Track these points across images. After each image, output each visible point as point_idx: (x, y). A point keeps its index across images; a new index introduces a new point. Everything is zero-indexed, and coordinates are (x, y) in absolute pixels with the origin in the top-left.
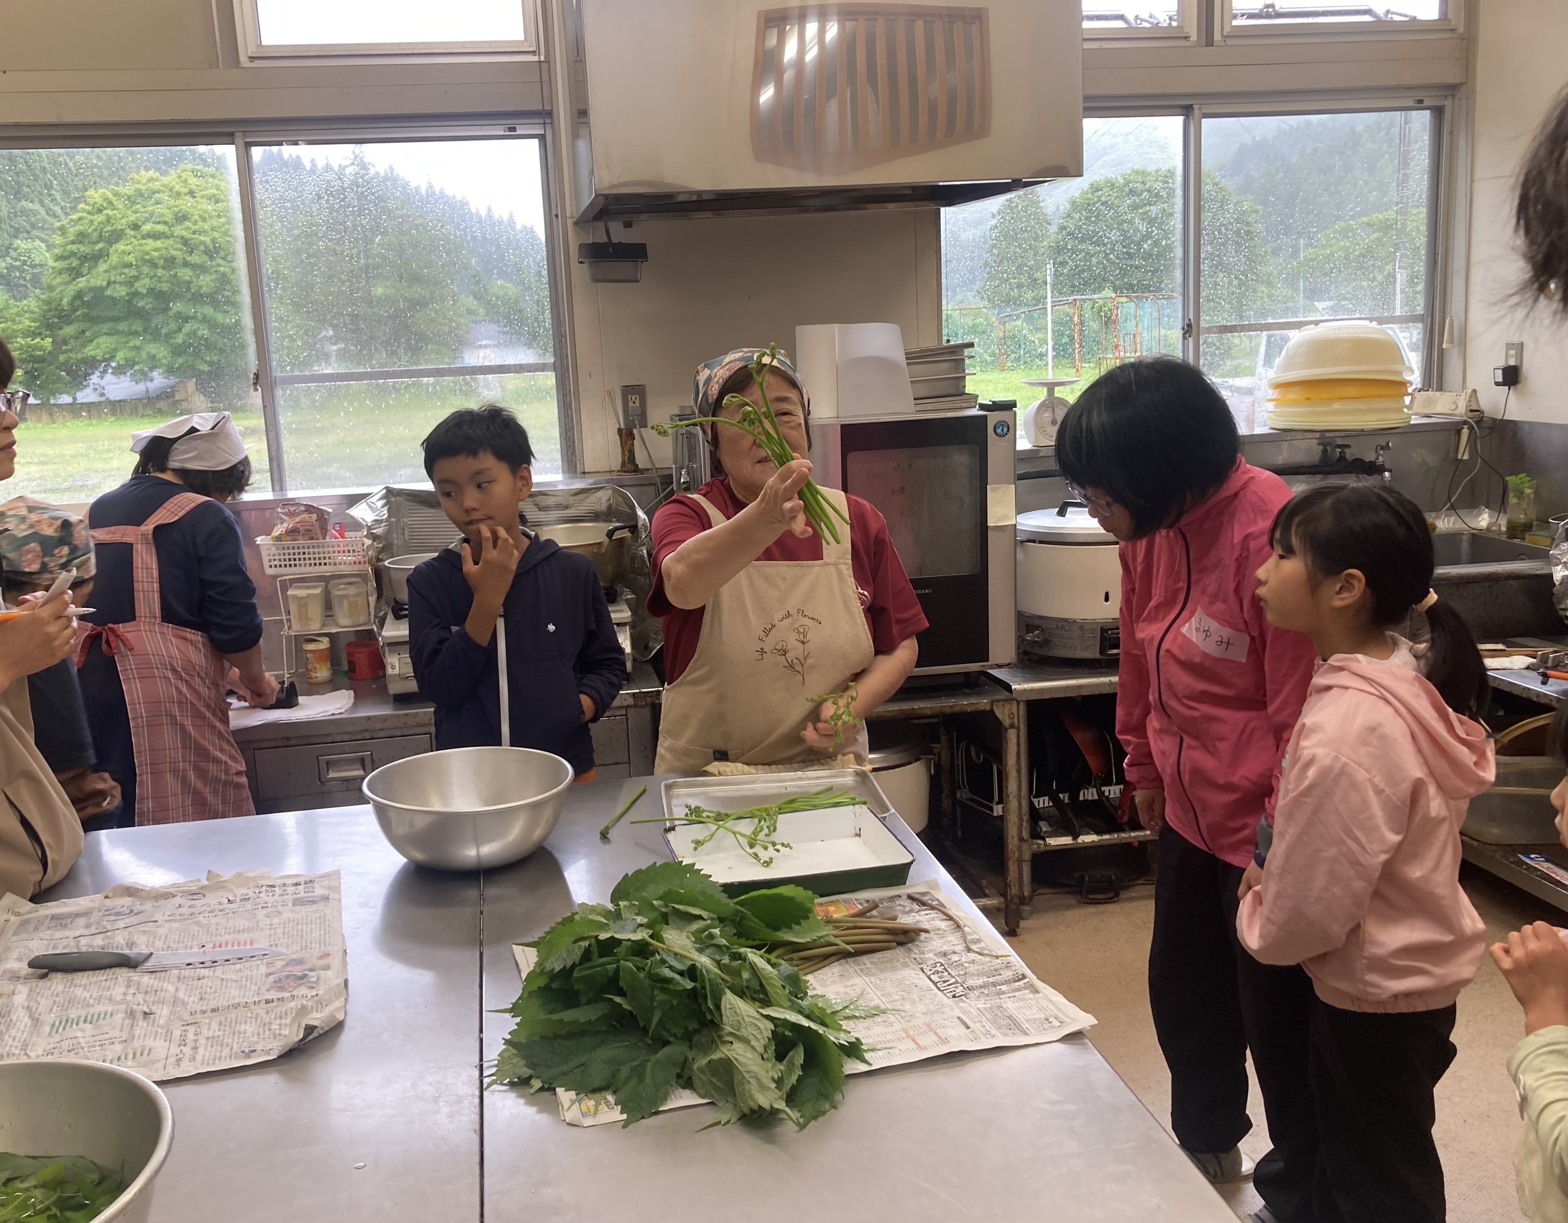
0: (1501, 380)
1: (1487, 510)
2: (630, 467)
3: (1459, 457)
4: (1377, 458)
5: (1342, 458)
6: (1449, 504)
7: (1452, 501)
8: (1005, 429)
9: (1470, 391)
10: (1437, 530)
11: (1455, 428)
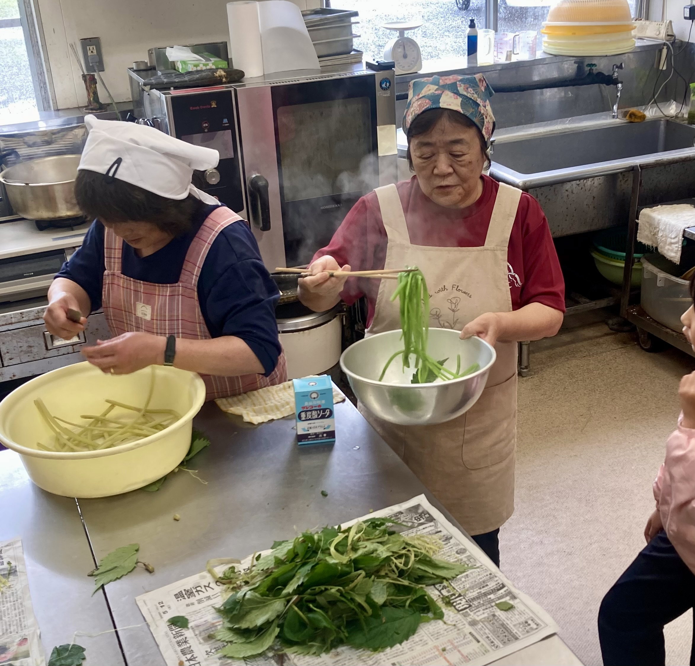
0: (688, 16)
1: (674, 102)
2: (95, 105)
3: (661, 68)
4: (613, 74)
5: (590, 73)
6: (653, 100)
7: (655, 97)
8: (388, 84)
9: (668, 21)
10: (646, 118)
11: (658, 48)
